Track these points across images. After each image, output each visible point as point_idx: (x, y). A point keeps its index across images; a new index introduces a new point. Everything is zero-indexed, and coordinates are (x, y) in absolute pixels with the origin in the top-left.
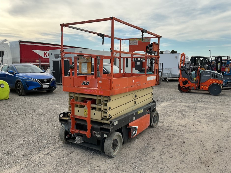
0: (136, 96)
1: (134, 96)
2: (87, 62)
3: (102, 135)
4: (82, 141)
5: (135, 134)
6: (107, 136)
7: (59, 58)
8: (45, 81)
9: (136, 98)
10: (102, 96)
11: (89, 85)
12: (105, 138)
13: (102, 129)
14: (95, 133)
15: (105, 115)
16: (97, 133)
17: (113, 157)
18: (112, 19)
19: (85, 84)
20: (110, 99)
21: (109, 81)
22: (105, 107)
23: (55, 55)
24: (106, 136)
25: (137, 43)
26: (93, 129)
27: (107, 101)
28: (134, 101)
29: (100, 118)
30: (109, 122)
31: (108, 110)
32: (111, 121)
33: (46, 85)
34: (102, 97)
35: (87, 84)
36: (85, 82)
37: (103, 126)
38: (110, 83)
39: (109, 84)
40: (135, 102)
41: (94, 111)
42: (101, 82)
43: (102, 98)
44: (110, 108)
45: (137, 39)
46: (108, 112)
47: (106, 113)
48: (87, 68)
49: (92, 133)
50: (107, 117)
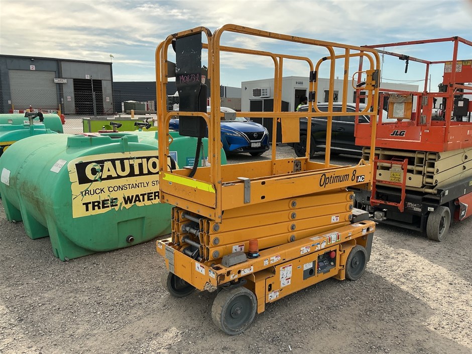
0: (466, 157)
1: (464, 157)
2: (406, 101)
3: (424, 208)
4: (385, 218)
5: (463, 215)
6: (434, 210)
7: (260, 95)
8: (254, 135)
9: (466, 160)
10: (426, 152)
11: (404, 136)
12: (429, 212)
13: (425, 200)
14: (412, 205)
15: (429, 180)
16: (415, 205)
17: (439, 241)
18: (456, 39)
19: (396, 135)
20: (439, 157)
21: (444, 129)
22: (430, 170)
23: (254, 90)
24: (431, 209)
25: (461, 70)
26: (407, 200)
27: (435, 160)
28: (463, 165)
29: (420, 185)
30: (436, 192)
31: (435, 173)
32: (439, 189)
33: (256, 142)
34: (426, 154)
35: (400, 135)
36: (398, 131)
37: (426, 196)
38: (444, 132)
39: (443, 134)
40: (464, 168)
41: (409, 175)
42: (428, 131)
43: (426, 156)
44: (438, 170)
45: (461, 62)
46: (434, 176)
47: (432, 177)
48: (403, 111)
49: (405, 205)
50: (432, 184)
